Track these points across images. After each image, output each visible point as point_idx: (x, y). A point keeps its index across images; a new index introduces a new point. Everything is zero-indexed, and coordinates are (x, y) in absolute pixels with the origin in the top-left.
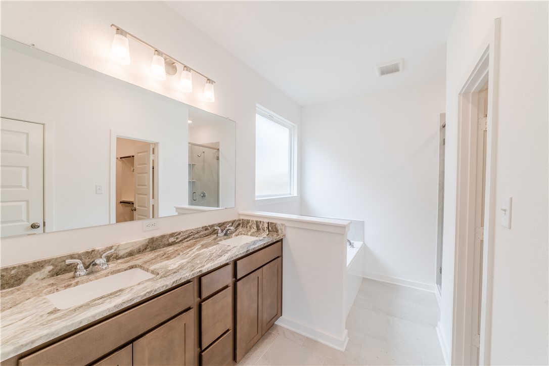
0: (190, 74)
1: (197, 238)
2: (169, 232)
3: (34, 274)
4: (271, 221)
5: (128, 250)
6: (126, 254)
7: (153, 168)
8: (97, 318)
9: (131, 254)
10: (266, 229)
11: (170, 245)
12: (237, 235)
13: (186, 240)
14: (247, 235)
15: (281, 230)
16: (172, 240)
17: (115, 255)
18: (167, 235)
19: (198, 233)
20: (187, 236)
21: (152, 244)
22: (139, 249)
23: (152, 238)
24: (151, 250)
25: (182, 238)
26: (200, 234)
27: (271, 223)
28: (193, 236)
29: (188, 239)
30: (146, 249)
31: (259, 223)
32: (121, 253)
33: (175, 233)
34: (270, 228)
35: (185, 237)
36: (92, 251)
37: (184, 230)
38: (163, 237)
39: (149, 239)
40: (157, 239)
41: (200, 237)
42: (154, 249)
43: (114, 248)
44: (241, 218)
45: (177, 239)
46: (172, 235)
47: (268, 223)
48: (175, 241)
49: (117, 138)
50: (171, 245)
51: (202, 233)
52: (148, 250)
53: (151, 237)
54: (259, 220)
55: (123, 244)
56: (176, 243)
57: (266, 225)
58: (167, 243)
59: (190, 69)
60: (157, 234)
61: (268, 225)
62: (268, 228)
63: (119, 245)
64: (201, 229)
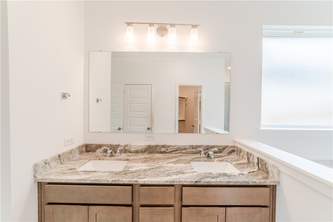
0: (174, 29)
1: (184, 153)
2: (162, 144)
3: (99, 149)
4: (261, 157)
5: (136, 149)
6: (135, 151)
7: (200, 103)
8: (69, 182)
9: (137, 152)
10: (256, 164)
11: (161, 153)
12: (220, 161)
13: (174, 152)
14: (232, 163)
15: (272, 172)
16: (163, 150)
17: (129, 150)
18: (160, 145)
19: (185, 149)
20: (175, 150)
21: (150, 149)
22: (142, 150)
23: (150, 146)
24: (149, 153)
25: (172, 150)
26: (187, 150)
27: (261, 160)
28: (180, 151)
29: (176, 152)
30: (146, 151)
31: (250, 155)
32: (132, 150)
33: (165, 146)
34: (260, 165)
35: (173, 150)
36: (119, 145)
37: (174, 145)
38: (157, 146)
39: (148, 145)
40: (153, 147)
41: (187, 153)
42: (150, 153)
43: (128, 146)
44: (237, 145)
45: (167, 150)
46: (163, 146)
47: (258, 158)
48: (165, 151)
49: (179, 86)
50: (163, 153)
51: (189, 150)
52: (146, 152)
53: (149, 144)
54: (250, 152)
55: (133, 145)
56: (166, 153)
57: (256, 161)
58: (160, 151)
59: (175, 25)
60: (153, 143)
61: (258, 161)
62: (258, 164)
63: (131, 145)
64: (188, 147)
